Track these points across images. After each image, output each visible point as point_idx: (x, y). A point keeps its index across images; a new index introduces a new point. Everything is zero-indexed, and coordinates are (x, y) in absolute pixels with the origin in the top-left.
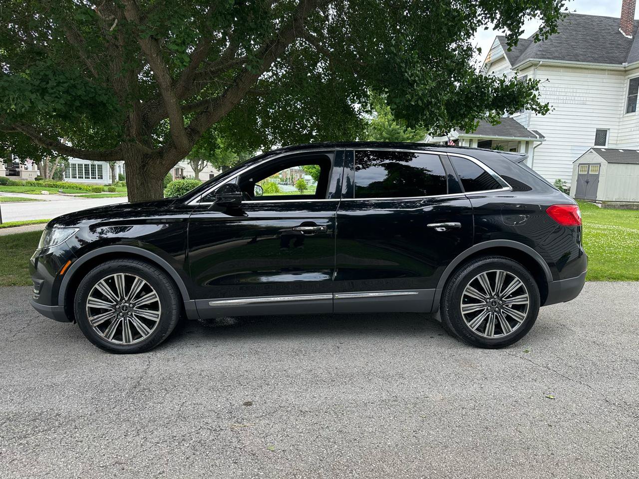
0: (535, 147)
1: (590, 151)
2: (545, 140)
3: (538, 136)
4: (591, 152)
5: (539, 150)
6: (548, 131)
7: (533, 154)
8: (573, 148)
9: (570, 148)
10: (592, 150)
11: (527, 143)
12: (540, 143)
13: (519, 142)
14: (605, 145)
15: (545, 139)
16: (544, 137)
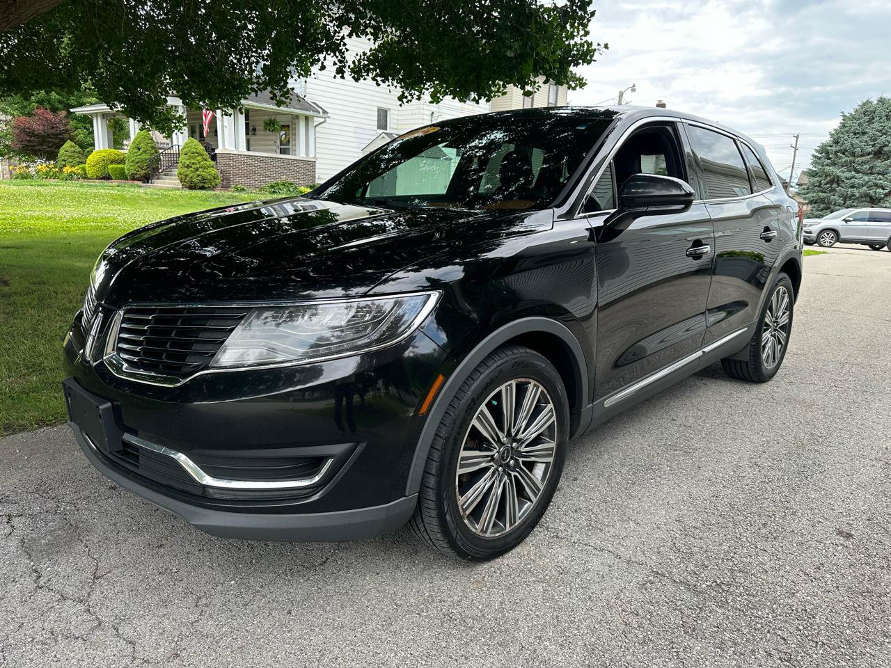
0: (317, 126)
1: (381, 136)
2: (329, 117)
3: (321, 111)
4: (383, 137)
5: (322, 130)
6: (333, 106)
7: (315, 135)
8: (358, 131)
9: (352, 130)
10: (384, 135)
11: (307, 118)
12: (323, 120)
13: (297, 117)
14: (386, 129)
15: (329, 115)
16: (327, 113)
